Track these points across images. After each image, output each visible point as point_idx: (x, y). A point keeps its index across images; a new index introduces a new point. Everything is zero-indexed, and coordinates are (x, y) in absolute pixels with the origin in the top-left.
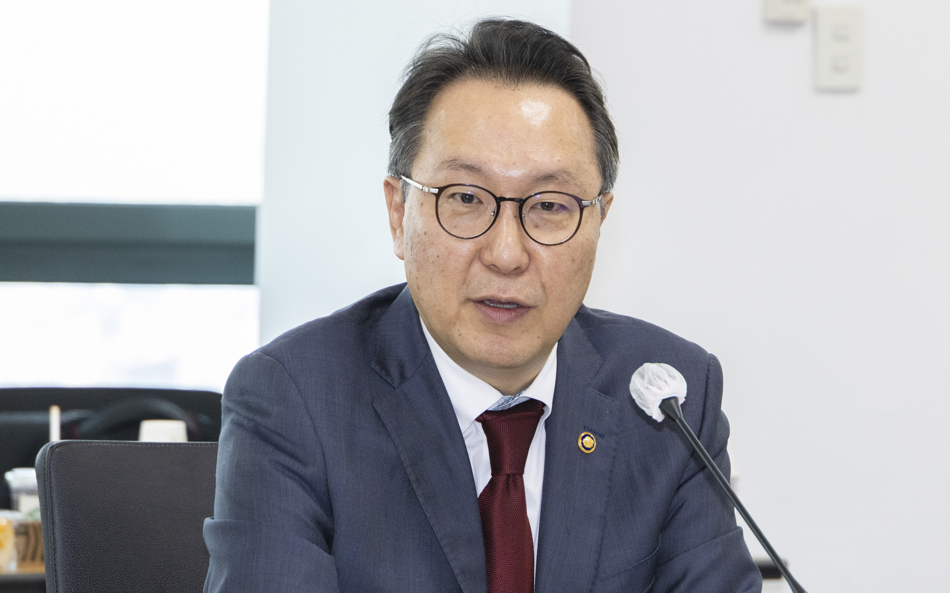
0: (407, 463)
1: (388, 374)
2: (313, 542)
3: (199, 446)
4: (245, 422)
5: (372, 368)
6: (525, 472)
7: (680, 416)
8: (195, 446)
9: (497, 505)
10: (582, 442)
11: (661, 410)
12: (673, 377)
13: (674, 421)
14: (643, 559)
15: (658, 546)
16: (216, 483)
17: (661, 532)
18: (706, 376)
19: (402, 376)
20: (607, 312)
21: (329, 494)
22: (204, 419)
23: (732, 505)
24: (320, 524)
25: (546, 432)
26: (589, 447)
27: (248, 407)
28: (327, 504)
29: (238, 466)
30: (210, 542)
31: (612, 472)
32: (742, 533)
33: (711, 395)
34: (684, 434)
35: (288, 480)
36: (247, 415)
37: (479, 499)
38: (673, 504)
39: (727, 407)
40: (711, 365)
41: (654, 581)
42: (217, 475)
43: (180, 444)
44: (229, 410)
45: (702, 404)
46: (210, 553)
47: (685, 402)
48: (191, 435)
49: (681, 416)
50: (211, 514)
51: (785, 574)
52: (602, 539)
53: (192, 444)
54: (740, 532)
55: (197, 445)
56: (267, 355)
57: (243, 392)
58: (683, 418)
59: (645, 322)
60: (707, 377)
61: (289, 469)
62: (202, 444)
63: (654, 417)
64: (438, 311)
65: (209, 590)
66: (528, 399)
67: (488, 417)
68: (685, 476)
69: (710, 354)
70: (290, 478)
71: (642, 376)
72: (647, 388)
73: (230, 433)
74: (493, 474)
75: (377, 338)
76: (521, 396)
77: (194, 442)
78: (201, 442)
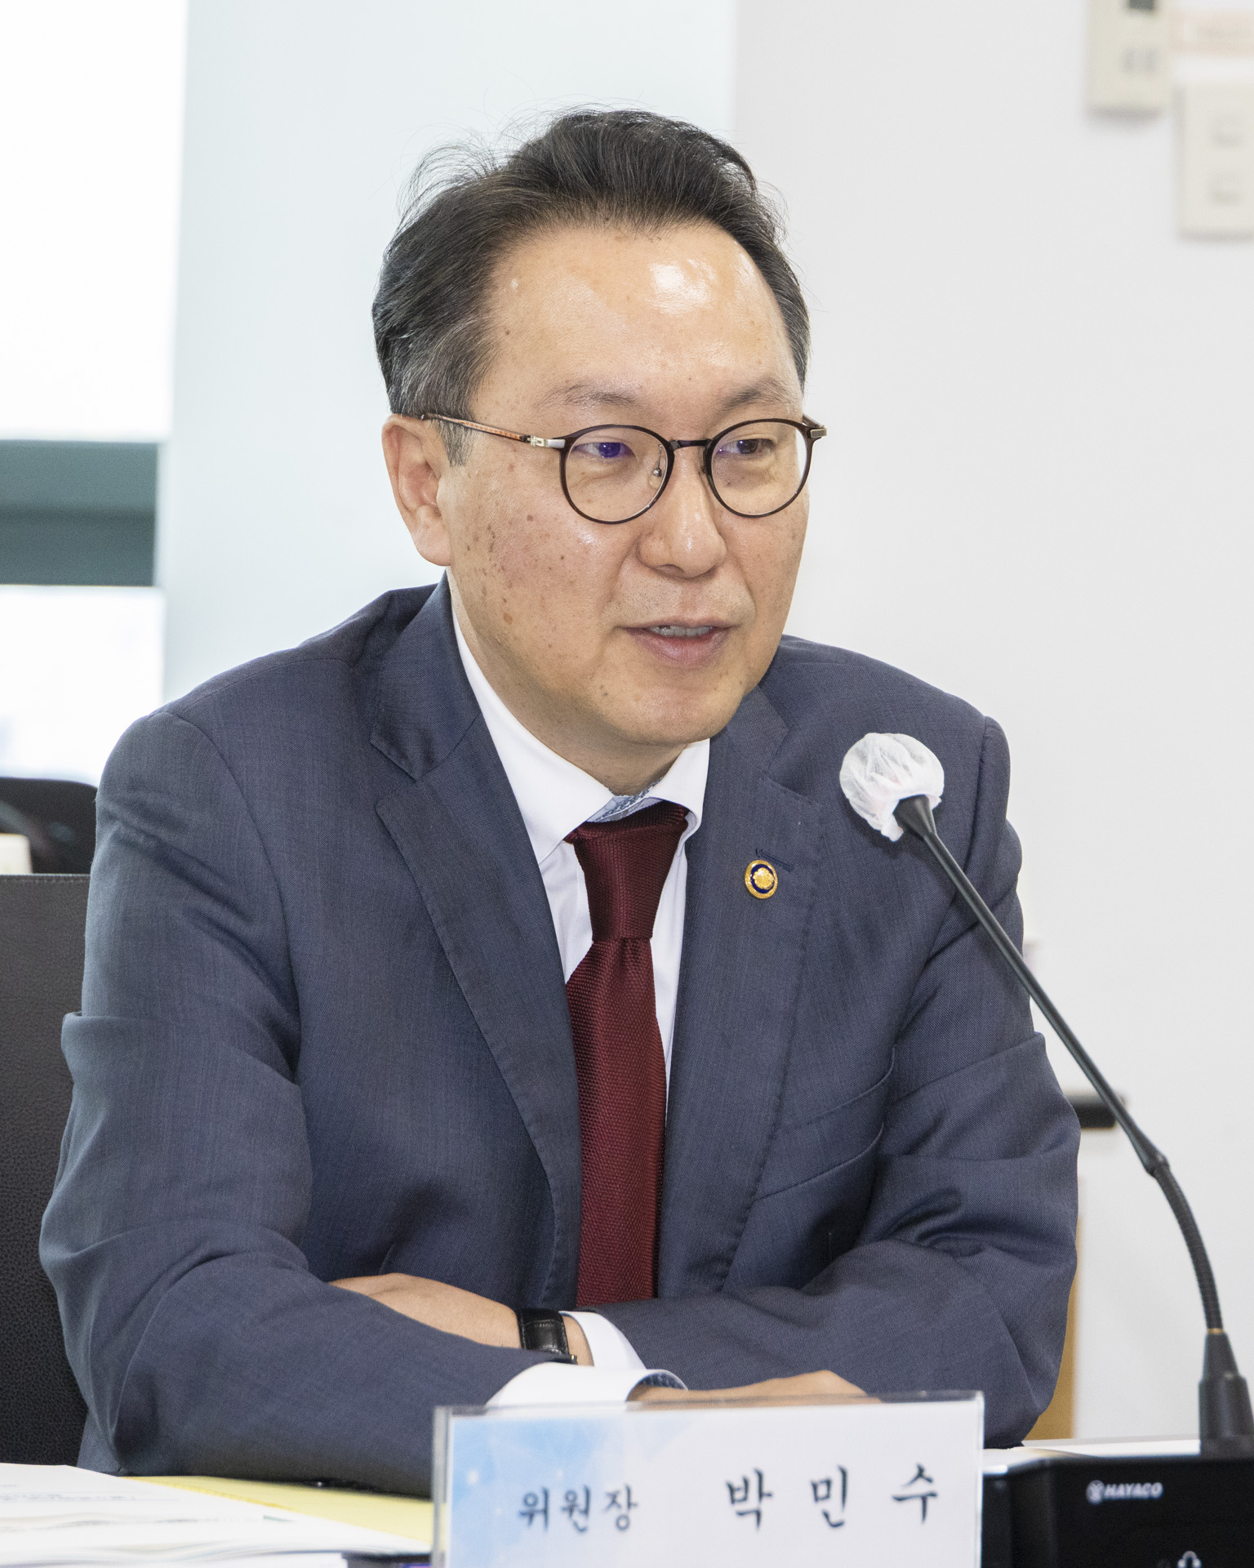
0: (437, 918)
1: (403, 756)
2: (266, 1062)
3: (54, 881)
4: (141, 840)
5: (372, 745)
6: (654, 935)
7: (930, 831)
8: (46, 881)
9: (601, 994)
10: (752, 878)
11: (896, 818)
12: (919, 760)
13: (922, 839)
14: (862, 1092)
15: (889, 1068)
16: (86, 950)
17: (896, 1042)
18: (977, 758)
19: (429, 759)
20: (798, 639)
21: (291, 972)
22: (62, 832)
23: (1026, 993)
24: (274, 1026)
25: (688, 858)
26: (765, 887)
27: (144, 811)
28: (288, 991)
29: (125, 919)
30: (74, 1056)
31: (806, 933)
32: (1044, 1046)
33: (988, 794)
34: (940, 864)
35: (217, 945)
36: (145, 827)
37: (567, 986)
38: (917, 993)
39: (1016, 815)
40: (988, 738)
41: (883, 1132)
42: (87, 935)
43: (19, 878)
44: (110, 817)
45: (972, 809)
46: (75, 1077)
47: (940, 805)
48: (38, 861)
49: (933, 831)
50: (76, 1008)
51: (1121, 1120)
52: (789, 1054)
53: (41, 879)
54: (1040, 1044)
55: (50, 879)
56: (180, 717)
57: (134, 785)
58: (936, 835)
59: (867, 658)
60: (981, 760)
61: (218, 926)
62: (58, 879)
63: (885, 833)
64: (560, 656)
65: (72, 1145)
66: (659, 801)
67: (587, 835)
68: (942, 939)
69: (987, 718)
70: (222, 942)
71: (863, 758)
72: (872, 779)
73: (112, 859)
74: (594, 939)
75: (381, 691)
76: (647, 796)
77: (45, 875)
78: (58, 875)
